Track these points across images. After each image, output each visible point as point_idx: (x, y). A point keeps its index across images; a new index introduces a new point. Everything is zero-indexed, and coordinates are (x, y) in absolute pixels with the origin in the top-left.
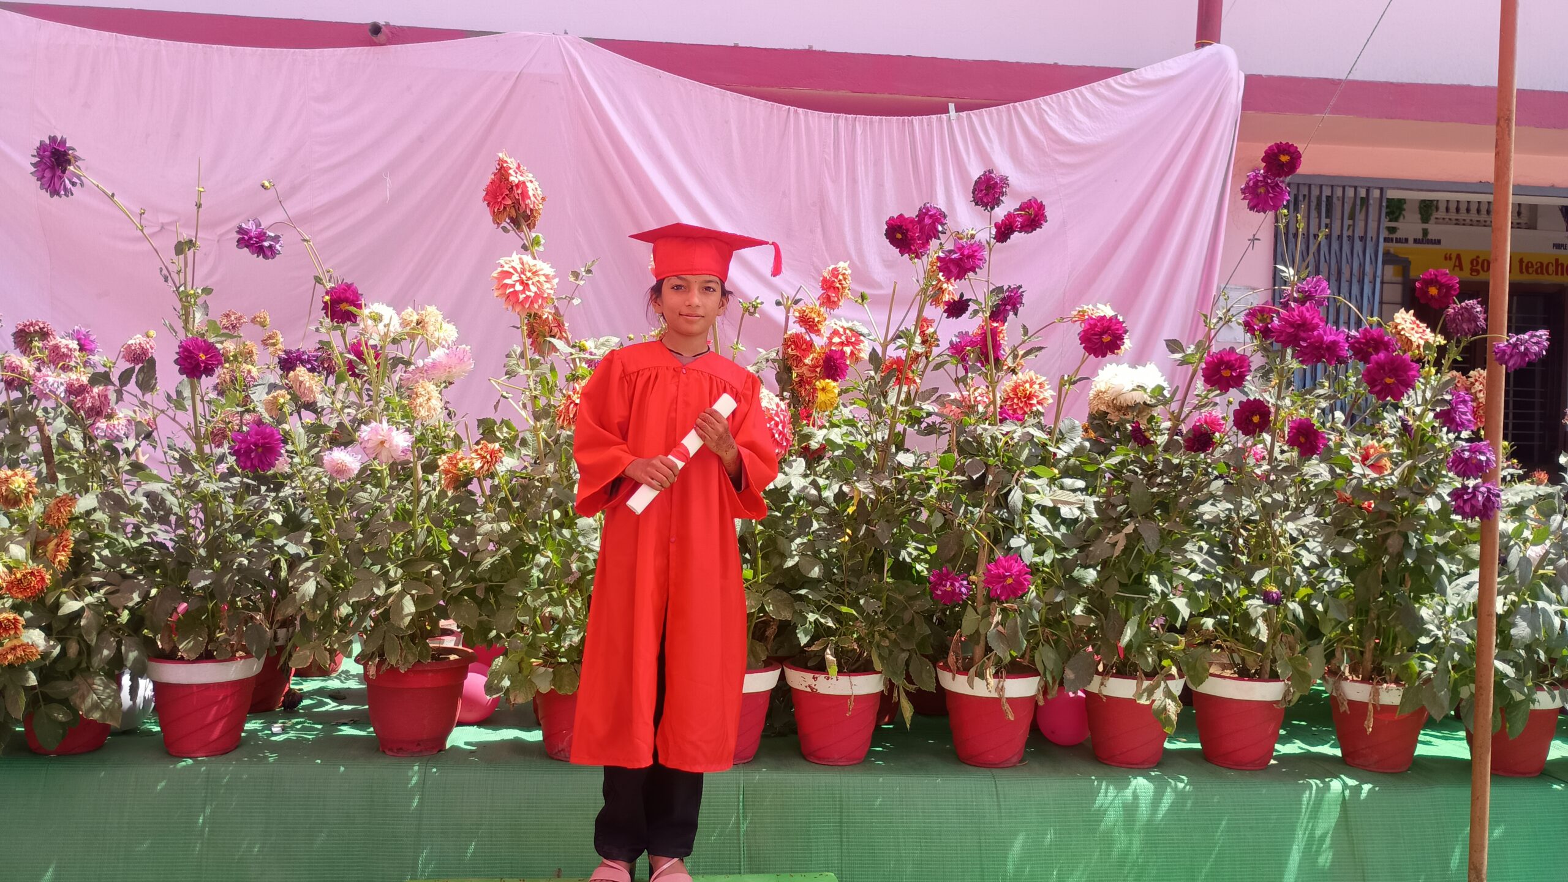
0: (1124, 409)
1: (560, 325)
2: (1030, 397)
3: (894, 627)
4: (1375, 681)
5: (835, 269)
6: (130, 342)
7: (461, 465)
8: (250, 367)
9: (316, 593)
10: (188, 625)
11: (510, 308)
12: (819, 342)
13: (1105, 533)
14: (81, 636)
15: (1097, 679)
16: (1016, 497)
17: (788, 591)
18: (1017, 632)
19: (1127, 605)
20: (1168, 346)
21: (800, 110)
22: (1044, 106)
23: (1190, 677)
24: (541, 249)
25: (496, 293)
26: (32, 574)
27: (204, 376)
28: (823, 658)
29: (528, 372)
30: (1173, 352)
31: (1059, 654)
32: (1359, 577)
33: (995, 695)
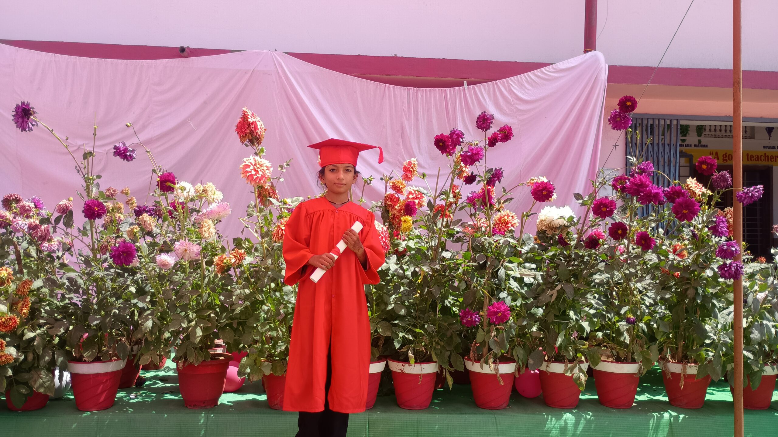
0: (554, 228)
1: (274, 192)
2: (507, 223)
3: (443, 339)
4: (684, 363)
5: (410, 162)
6: (60, 203)
7: (225, 261)
8: (120, 215)
9: (152, 327)
10: (89, 344)
11: (249, 183)
12: (402, 198)
13: (546, 290)
14: (34, 350)
15: (545, 364)
16: (502, 272)
17: (389, 321)
18: (504, 340)
19: (559, 326)
20: (575, 196)
21: (391, 86)
22: (510, 82)
23: (591, 362)
24: (264, 154)
25: (242, 176)
26: (10, 319)
27: (97, 218)
28: (407, 356)
29: (258, 214)
30: (577, 199)
31: (525, 351)
32: (674, 310)
33: (494, 372)
